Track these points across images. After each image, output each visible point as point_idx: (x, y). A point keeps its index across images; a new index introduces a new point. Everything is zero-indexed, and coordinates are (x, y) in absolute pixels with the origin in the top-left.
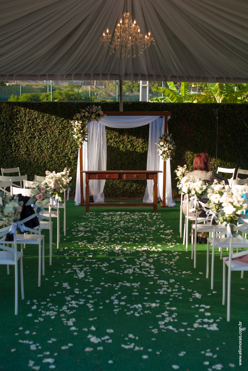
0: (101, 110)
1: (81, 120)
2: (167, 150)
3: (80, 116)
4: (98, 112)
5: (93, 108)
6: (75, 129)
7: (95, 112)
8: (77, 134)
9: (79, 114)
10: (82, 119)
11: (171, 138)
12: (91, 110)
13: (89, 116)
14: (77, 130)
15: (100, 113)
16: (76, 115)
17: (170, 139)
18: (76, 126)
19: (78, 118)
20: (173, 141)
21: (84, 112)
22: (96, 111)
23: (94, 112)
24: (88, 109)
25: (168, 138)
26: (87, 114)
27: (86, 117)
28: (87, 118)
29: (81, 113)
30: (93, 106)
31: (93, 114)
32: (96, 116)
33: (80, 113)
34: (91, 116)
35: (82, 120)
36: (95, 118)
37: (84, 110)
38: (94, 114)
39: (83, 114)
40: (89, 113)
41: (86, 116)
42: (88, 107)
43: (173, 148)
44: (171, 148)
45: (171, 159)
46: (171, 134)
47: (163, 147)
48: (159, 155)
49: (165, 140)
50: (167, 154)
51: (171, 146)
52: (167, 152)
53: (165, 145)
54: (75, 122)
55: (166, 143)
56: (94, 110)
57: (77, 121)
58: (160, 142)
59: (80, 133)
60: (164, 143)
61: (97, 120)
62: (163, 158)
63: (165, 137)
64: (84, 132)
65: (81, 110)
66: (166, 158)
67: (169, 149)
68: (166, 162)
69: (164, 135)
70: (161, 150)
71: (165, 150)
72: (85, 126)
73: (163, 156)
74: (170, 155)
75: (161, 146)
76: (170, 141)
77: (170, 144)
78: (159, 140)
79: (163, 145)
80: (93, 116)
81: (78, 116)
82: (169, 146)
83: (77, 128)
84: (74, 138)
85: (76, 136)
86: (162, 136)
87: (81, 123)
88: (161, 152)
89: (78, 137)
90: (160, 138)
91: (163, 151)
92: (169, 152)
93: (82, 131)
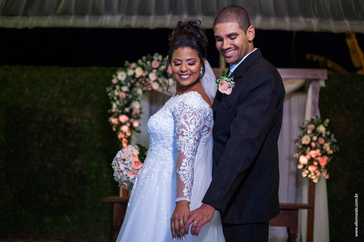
1: (126, 85)
2: (317, 156)
3: (125, 76)
4: (163, 68)
6: (114, 106)
7: (158, 68)
8: (117, 117)
9: (123, 73)
10: (130, 81)
11: (327, 129)
12: (149, 63)
13: (144, 75)
14: (118, 106)
16: (117, 75)
17: (326, 131)
18: (115, 98)
19: (121, 81)
20: (333, 136)
21: (134, 69)
22: (158, 65)
23: (153, 69)
24: (143, 61)
25: (322, 129)
26: (139, 72)
27: (138, 79)
28: (140, 80)
29: (128, 71)
30: (154, 56)
31: (152, 71)
32: (159, 76)
33: (125, 69)
34: (147, 77)
35: (129, 84)
36: (157, 80)
37: (133, 65)
38: (155, 71)
39: (130, 72)
40: (143, 70)
41: (137, 77)
42: (144, 57)
43: (331, 152)
44: (327, 152)
45: (327, 177)
46: (327, 121)
47: (309, 149)
48: (300, 167)
49: (314, 132)
50: (319, 166)
51: (327, 147)
52: (317, 161)
53: (313, 144)
54: (114, 88)
55: (315, 138)
56: (155, 64)
57: (118, 87)
58: (301, 137)
59: (123, 113)
60: (311, 138)
61: (160, 85)
62: (308, 174)
63: (312, 126)
64: (131, 110)
65: (127, 63)
66: (315, 174)
67: (324, 153)
68: (314, 184)
69: (312, 122)
70: (305, 154)
71: (313, 156)
72: (135, 98)
73: (307, 169)
74: (326, 167)
75: (305, 146)
76: (326, 134)
77: (326, 142)
78: (300, 132)
79: (310, 145)
80: (152, 76)
81: (121, 76)
82: (322, 145)
83: (118, 102)
84: (110, 125)
85: (114, 121)
86: (306, 123)
87: (126, 92)
88: (304, 160)
89: (119, 121)
90: (303, 129)
91: (308, 157)
92: (324, 161)
93: (127, 110)
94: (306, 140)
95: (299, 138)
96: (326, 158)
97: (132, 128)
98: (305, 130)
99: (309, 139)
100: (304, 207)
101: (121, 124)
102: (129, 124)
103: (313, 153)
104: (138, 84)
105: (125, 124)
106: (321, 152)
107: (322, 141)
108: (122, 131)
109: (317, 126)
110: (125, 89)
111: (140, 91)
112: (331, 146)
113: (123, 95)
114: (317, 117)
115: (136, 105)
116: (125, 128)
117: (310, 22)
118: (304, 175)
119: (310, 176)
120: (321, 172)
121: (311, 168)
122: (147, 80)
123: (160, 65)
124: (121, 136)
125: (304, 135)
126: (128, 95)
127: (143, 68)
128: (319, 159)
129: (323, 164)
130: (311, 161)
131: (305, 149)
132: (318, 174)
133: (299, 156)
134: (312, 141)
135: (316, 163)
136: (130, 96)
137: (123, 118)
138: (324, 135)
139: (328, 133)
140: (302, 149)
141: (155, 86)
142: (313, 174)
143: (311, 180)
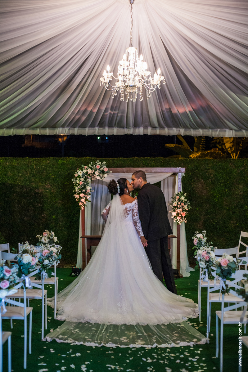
0: (105, 167)
1: (83, 178)
2: (181, 212)
3: (82, 173)
4: (102, 168)
5: (97, 163)
6: (77, 188)
7: (99, 169)
8: (79, 194)
9: (81, 171)
10: (85, 176)
11: (186, 198)
12: (94, 166)
13: (92, 173)
14: (78, 189)
15: (104, 170)
16: (78, 172)
17: (185, 199)
18: (77, 185)
19: (80, 175)
20: (188, 201)
21: (87, 169)
22: (99, 167)
23: (97, 169)
24: (91, 165)
25: (183, 198)
26: (90, 171)
28: (90, 175)
29: (84, 170)
30: (97, 162)
31: (96, 171)
32: (100, 173)
33: (81, 169)
34: (94, 173)
35: (84, 177)
36: (99, 175)
37: (86, 167)
38: (98, 170)
39: (85, 171)
40: (92, 170)
41: (89, 173)
42: (91, 163)
43: (188, 210)
44: (185, 209)
45: (186, 222)
46: (186, 194)
47: (176, 208)
48: (173, 217)
49: (179, 199)
50: (182, 216)
51: (186, 207)
52: (181, 214)
53: (179, 206)
54: (76, 179)
55: (179, 203)
56: (98, 166)
57: (78, 178)
58: (173, 202)
59: (82, 192)
60: (178, 203)
61: (101, 177)
62: (176, 221)
63: (178, 197)
64: (86, 191)
65: (83, 166)
66: (180, 221)
67: (184, 210)
68: (180, 225)
69: (178, 195)
70: (174, 211)
71: (179, 212)
72: (87, 184)
73: (176, 218)
74: (185, 217)
75: (175, 207)
76: (185, 201)
77: (185, 205)
78: (172, 200)
79: (177, 206)
80: (97, 173)
81: (80, 173)
82: (183, 206)
83: (79, 187)
84: (75, 198)
85: (77, 196)
86: (175, 195)
87: (83, 182)
88: (174, 214)
89: (80, 196)
90: (173, 198)
91: (176, 212)
92: (184, 214)
93: (84, 191)
94: (175, 204)
95: (172, 203)
96: (185, 213)
97: (86, 200)
98: (174, 199)
99: (177, 203)
100: (175, 237)
101: (81, 198)
102: (85, 198)
103: (179, 211)
104: (89, 177)
105: (83, 198)
106: (182, 210)
107: (183, 204)
108: (81, 202)
109: (180, 197)
110: (82, 179)
111: (90, 180)
112: (187, 206)
113: (81, 183)
114: (180, 192)
115: (88, 188)
116: (83, 200)
117: (179, 130)
118: (175, 221)
119: (177, 222)
120: (183, 220)
121: (178, 218)
122: (94, 175)
123: (101, 167)
124: (80, 204)
125: (174, 201)
126: (84, 183)
127: (92, 169)
128: (181, 213)
129: (183, 216)
130: (178, 214)
131: (174, 208)
132: (181, 220)
133: (172, 212)
134: (178, 204)
135: (180, 215)
136: (85, 183)
137: (82, 195)
138: (184, 201)
139: (186, 200)
140: (173, 208)
141: (98, 178)
142: (179, 221)
143: (178, 223)
